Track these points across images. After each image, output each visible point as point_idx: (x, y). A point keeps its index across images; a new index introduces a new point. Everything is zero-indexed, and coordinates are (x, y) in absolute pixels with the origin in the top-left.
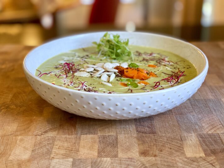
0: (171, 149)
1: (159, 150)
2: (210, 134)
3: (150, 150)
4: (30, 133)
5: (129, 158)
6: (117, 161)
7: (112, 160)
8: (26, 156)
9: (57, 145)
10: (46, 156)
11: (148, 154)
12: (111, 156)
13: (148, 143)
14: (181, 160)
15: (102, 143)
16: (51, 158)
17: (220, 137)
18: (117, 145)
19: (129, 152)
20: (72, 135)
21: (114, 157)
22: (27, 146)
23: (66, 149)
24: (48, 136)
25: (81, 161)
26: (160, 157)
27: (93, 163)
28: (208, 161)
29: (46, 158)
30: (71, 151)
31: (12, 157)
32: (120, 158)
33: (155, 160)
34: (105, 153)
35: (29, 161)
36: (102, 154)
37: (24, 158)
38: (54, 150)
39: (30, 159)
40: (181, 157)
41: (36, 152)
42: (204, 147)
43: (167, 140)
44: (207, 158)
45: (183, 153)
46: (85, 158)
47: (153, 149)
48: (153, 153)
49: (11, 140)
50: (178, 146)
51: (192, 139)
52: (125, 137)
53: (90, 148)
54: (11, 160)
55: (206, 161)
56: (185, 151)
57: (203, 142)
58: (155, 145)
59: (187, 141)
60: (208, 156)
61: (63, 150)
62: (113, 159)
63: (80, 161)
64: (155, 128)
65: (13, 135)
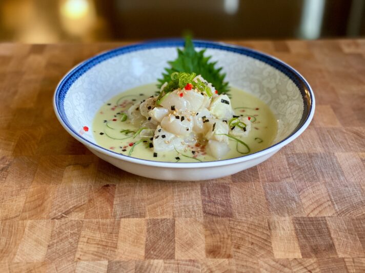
0: (252, 244)
1: (235, 245)
2: (312, 218)
3: (222, 245)
4: (44, 214)
5: (190, 261)
6: (172, 265)
7: (165, 263)
8: (39, 256)
9: (84, 237)
10: (69, 257)
11: (219, 253)
12: (165, 257)
13: (219, 233)
14: (266, 264)
15: (151, 233)
16: (76, 259)
17: (326, 224)
18: (174, 237)
19: (191, 249)
20: (107, 218)
21: (168, 258)
22: (40, 238)
23: (98, 244)
24: (71, 221)
25: (120, 265)
26: (235, 259)
27: (137, 270)
28: (306, 265)
29: (69, 259)
30: (105, 247)
31: (19, 257)
32: (178, 260)
33: (229, 263)
34: (155, 251)
35: (44, 264)
36: (152, 252)
37: (36, 260)
38: (80, 246)
39: (45, 261)
40: (266, 259)
41: (54, 249)
42: (302, 241)
43: (248, 228)
44: (305, 261)
45: (271, 252)
46: (126, 260)
47: (227, 244)
48: (226, 252)
49: (16, 226)
50: (263, 239)
51: (285, 227)
52: (186, 222)
53: (134, 242)
54: (18, 263)
55: (302, 265)
56: (273, 248)
57: (302, 232)
58: (230, 238)
59: (278, 231)
60: (307, 257)
61: (94, 246)
62: (168, 261)
63: (118, 265)
64: (231, 207)
65: (19, 217)
